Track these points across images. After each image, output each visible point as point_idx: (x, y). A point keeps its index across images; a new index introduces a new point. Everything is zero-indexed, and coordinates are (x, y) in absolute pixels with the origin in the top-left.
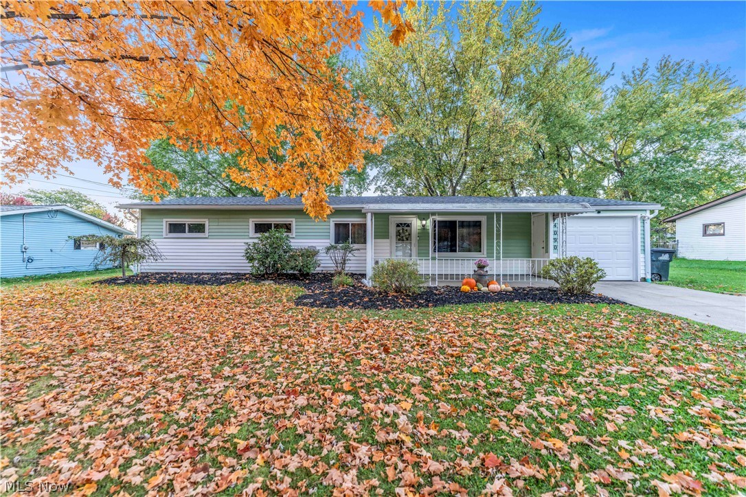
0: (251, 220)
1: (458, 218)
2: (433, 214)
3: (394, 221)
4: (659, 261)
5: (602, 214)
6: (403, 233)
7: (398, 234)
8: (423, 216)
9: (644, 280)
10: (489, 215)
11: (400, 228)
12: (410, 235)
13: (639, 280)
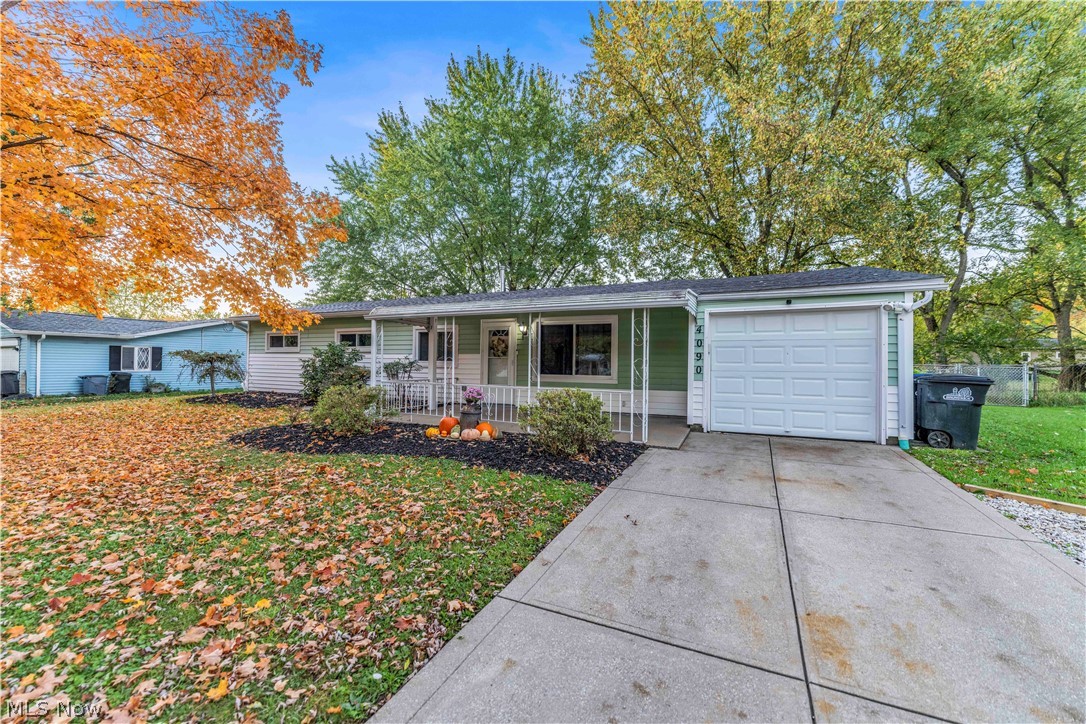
0: (336, 330)
1: (574, 321)
2: (535, 315)
3: (486, 326)
4: (945, 402)
5: (796, 306)
6: (498, 347)
7: (491, 348)
8: (523, 318)
9: (894, 441)
10: (623, 314)
11: (496, 338)
12: (507, 347)
13: (884, 442)
